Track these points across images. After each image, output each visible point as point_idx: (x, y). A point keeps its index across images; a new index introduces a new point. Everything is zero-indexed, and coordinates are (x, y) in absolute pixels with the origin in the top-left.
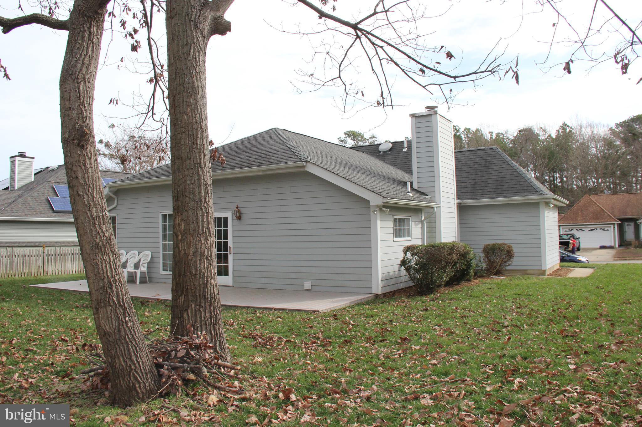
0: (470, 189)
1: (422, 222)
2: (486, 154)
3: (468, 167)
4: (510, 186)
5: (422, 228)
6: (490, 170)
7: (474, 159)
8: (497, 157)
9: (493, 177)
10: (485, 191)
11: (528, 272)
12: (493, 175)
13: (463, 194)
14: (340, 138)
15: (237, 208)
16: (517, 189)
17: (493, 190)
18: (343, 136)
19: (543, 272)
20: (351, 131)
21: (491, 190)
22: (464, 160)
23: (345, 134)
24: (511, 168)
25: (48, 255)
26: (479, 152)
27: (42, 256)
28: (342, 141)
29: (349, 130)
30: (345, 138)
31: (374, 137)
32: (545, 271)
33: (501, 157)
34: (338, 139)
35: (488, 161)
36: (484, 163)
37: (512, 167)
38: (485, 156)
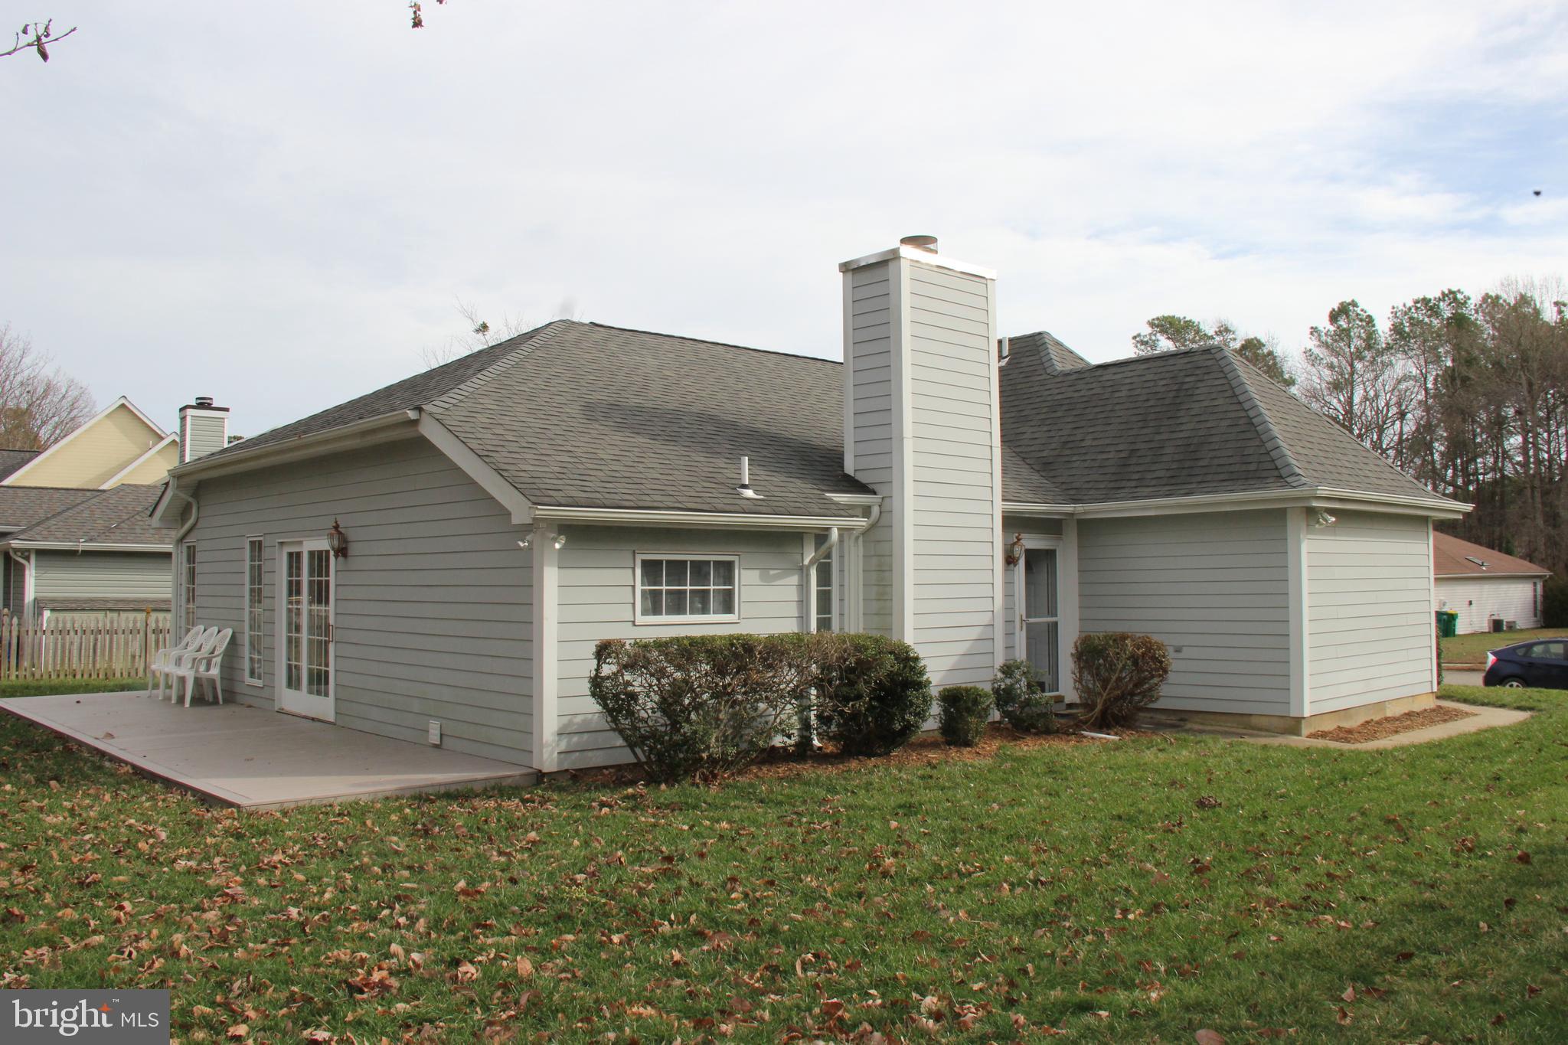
0: (1112, 470)
1: (803, 571)
2: (1189, 366)
3: (1132, 405)
4: (1216, 462)
5: (804, 587)
6: (1182, 413)
7: (1152, 384)
8: (1212, 376)
9: (1181, 435)
10: (1149, 476)
11: (1254, 721)
12: (1183, 427)
13: (1090, 485)
14: (1139, 335)
15: (336, 527)
16: (1232, 469)
17: (1168, 474)
18: (1146, 330)
19: (1293, 725)
20: (1165, 318)
21: (1161, 474)
22: (1128, 387)
23: (1152, 324)
24: (1238, 407)
25: (157, 631)
26: (1171, 362)
27: (142, 633)
28: (1143, 343)
29: (1160, 315)
30: (1150, 334)
31: (1227, 330)
32: (1299, 720)
33: (1222, 375)
34: (1134, 338)
35: (1186, 386)
36: (1171, 395)
37: (1240, 403)
38: (1182, 374)
